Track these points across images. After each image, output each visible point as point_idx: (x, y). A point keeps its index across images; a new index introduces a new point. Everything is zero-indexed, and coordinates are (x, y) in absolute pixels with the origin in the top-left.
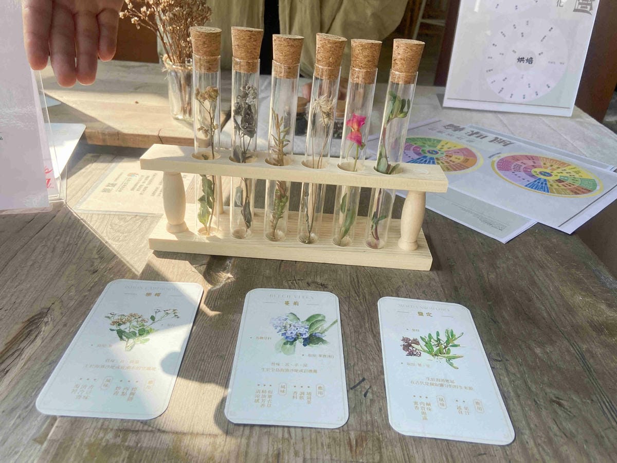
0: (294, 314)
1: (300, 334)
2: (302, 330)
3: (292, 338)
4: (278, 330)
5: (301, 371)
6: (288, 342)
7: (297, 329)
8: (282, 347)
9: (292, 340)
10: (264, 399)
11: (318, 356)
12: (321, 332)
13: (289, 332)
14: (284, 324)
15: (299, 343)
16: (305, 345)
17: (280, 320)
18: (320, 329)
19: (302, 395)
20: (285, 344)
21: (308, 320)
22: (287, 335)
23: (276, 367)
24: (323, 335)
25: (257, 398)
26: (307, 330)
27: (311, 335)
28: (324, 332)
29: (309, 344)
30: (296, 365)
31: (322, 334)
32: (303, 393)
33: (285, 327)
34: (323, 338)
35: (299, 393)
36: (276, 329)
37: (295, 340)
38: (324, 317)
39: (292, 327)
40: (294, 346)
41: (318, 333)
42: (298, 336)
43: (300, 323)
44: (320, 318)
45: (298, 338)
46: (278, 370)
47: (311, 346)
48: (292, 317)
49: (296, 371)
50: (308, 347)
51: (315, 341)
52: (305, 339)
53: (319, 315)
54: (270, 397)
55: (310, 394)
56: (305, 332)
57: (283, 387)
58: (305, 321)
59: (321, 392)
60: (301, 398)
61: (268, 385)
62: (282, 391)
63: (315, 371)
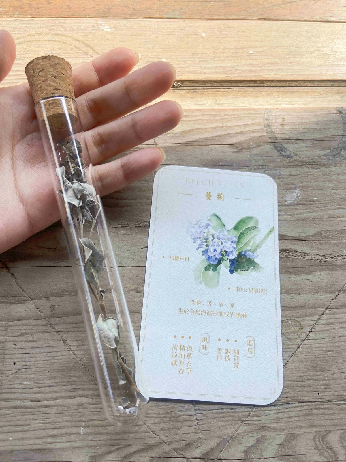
0: (218, 217)
1: (226, 252)
2: (228, 246)
3: (216, 259)
4: (197, 245)
5: (227, 314)
6: (210, 265)
7: (222, 244)
8: (203, 274)
9: (215, 263)
10: (182, 359)
11: (248, 290)
12: (253, 249)
13: (212, 249)
14: (205, 235)
15: (224, 267)
16: (231, 272)
17: (200, 227)
18: (251, 244)
19: (229, 354)
20: (207, 269)
21: (236, 228)
22: (209, 254)
23: (196, 307)
24: (255, 254)
25: (174, 359)
26: (235, 246)
27: (240, 255)
28: (256, 249)
29: (236, 271)
30: (221, 304)
31: (253, 252)
32: (228, 351)
33: (207, 240)
34: (255, 260)
35: (224, 351)
36: (195, 242)
37: (219, 263)
38: (257, 222)
39: (216, 240)
40: (218, 273)
41: (249, 251)
42: (222, 255)
43: (226, 233)
44: (251, 224)
45: (223, 260)
46: (197, 312)
47: (239, 274)
48: (215, 222)
49: (221, 314)
50: (235, 274)
51: (245, 264)
52: (232, 261)
53: (249, 218)
54: (190, 356)
55: (237, 352)
56: (232, 249)
57: (205, 340)
58: (233, 229)
59: (251, 349)
60: (227, 358)
61: (186, 336)
62: (204, 347)
63: (244, 316)
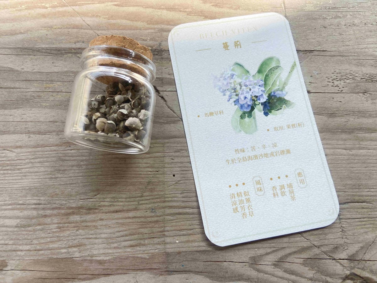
0: (240, 65)
1: (256, 97)
2: (257, 91)
3: (248, 106)
4: (227, 97)
5: (272, 154)
6: (244, 113)
7: (250, 90)
8: (240, 123)
9: (249, 110)
10: (242, 205)
11: (286, 127)
12: (281, 87)
13: (242, 97)
14: (233, 85)
15: (258, 112)
16: (266, 114)
17: (225, 79)
18: (278, 83)
19: (283, 190)
20: (242, 117)
21: (260, 71)
22: (242, 102)
23: (241, 155)
24: (284, 92)
25: (234, 207)
26: (263, 89)
27: (270, 96)
28: (284, 87)
29: (271, 112)
30: (264, 147)
31: (282, 90)
32: (282, 187)
33: (235, 89)
34: (286, 98)
35: (278, 188)
36: (224, 95)
37: (253, 109)
38: (278, 61)
39: (244, 87)
40: (254, 118)
41: (277, 90)
42: (254, 100)
43: (252, 79)
44: (273, 65)
45: (255, 105)
46: (244, 159)
47: (274, 114)
48: (238, 71)
49: (266, 155)
50: (270, 116)
51: (277, 104)
52: (264, 104)
53: (270, 59)
54: (248, 200)
55: (290, 186)
56: (261, 93)
57: (258, 183)
58: (257, 74)
59: (302, 180)
60: (283, 194)
61: (240, 184)
62: (259, 189)
63: (288, 151)
